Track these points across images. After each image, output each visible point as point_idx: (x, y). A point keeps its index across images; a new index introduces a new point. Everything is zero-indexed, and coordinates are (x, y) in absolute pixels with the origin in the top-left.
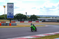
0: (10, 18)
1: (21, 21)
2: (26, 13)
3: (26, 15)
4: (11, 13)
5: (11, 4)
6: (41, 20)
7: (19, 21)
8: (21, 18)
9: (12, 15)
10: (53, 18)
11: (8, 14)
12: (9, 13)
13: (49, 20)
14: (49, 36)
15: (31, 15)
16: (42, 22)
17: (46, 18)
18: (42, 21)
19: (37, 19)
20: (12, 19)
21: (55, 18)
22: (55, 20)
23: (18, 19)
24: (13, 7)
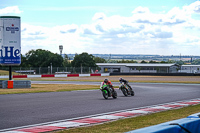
0: (8, 63)
1: (45, 73)
2: (61, 48)
3: (59, 53)
4: (12, 48)
5: (13, 21)
6: (106, 70)
7: (37, 73)
8: (45, 62)
9: (15, 54)
10: (143, 62)
11: (4, 50)
12: (6, 48)
13: (133, 68)
14: (130, 121)
15: (76, 55)
16: (111, 74)
17: (123, 62)
18: (112, 71)
19: (95, 67)
20: (17, 68)
21: (151, 62)
22: (151, 68)
23: (34, 66)
24: (18, 29)
